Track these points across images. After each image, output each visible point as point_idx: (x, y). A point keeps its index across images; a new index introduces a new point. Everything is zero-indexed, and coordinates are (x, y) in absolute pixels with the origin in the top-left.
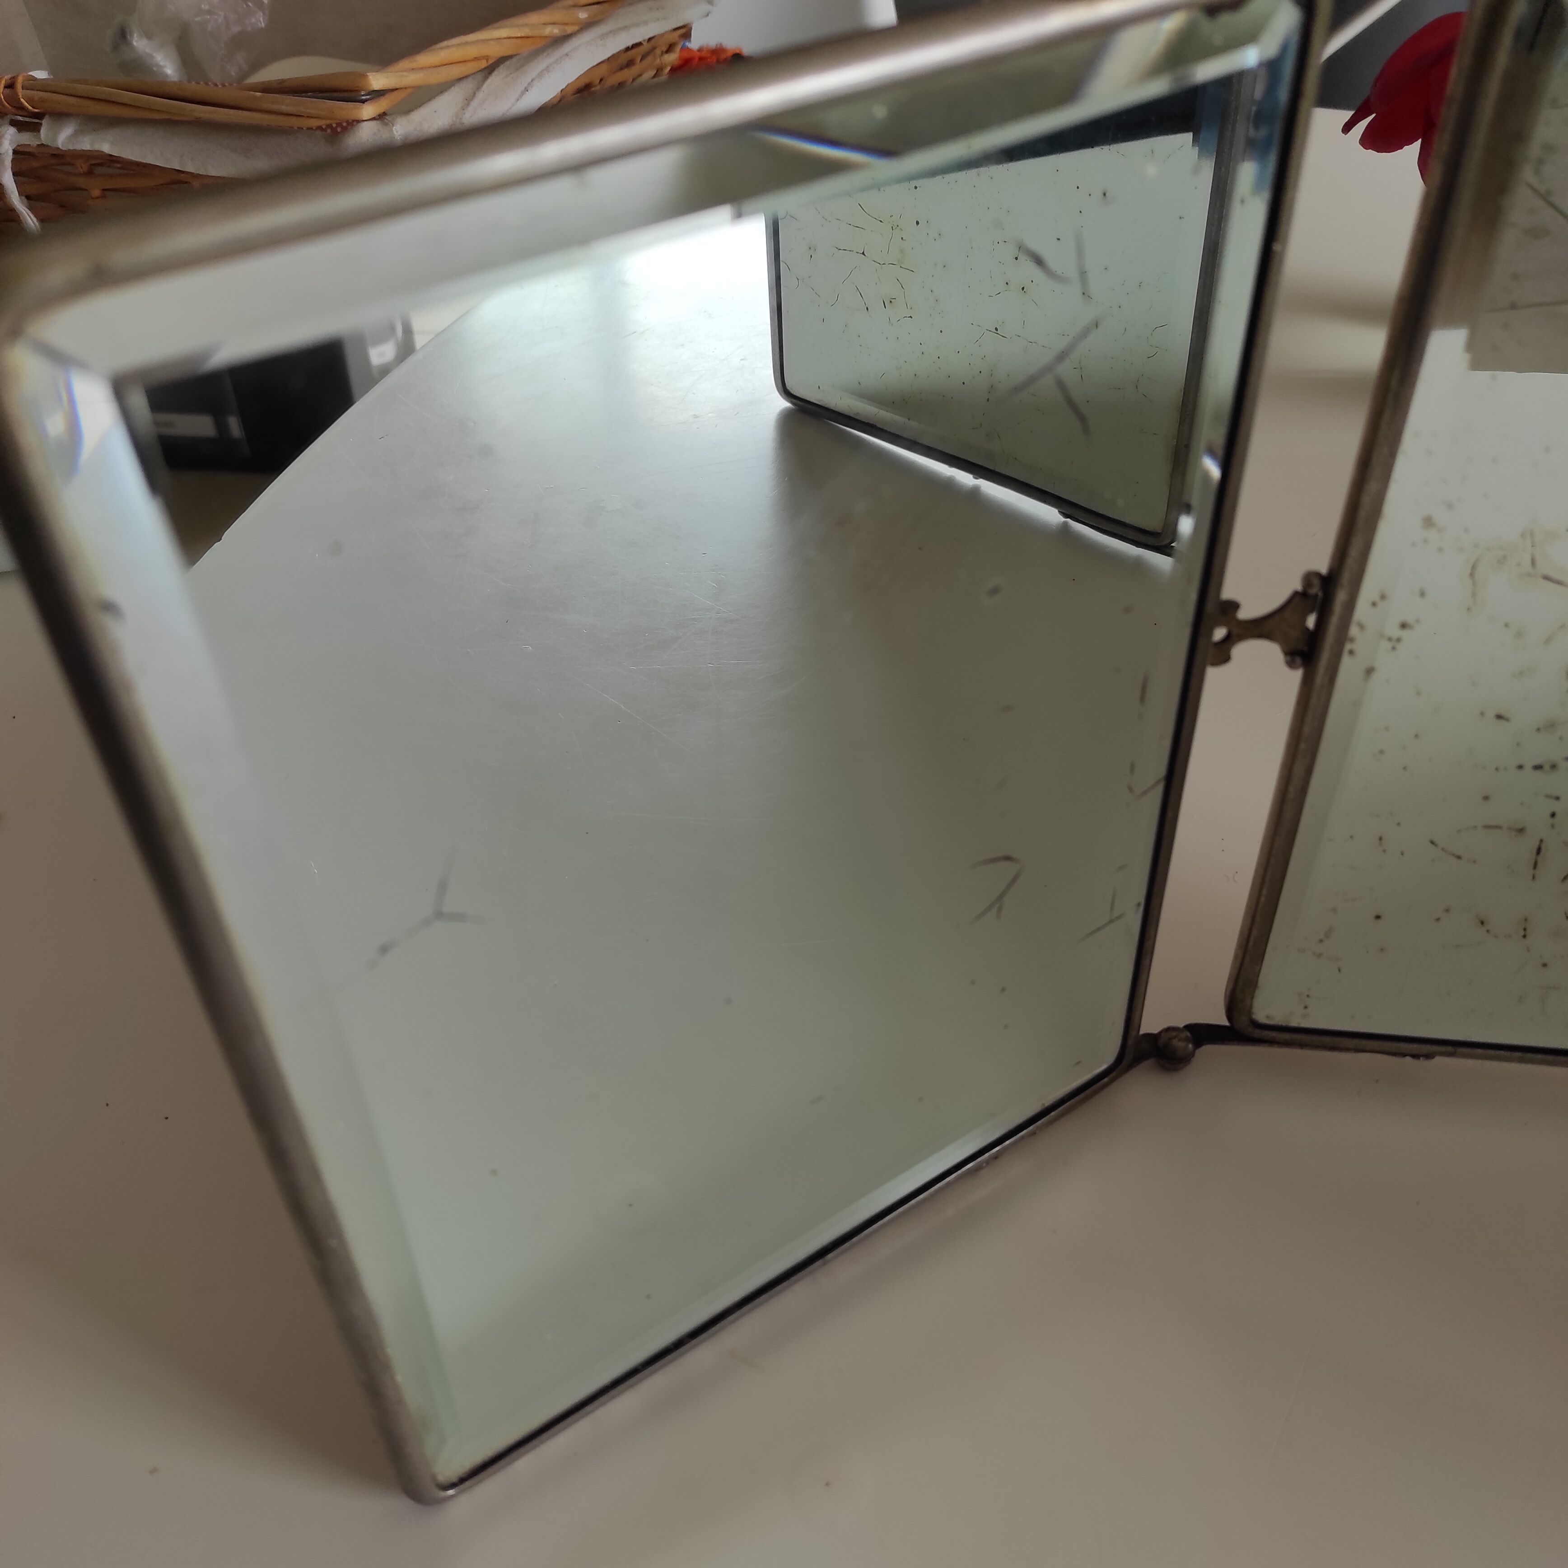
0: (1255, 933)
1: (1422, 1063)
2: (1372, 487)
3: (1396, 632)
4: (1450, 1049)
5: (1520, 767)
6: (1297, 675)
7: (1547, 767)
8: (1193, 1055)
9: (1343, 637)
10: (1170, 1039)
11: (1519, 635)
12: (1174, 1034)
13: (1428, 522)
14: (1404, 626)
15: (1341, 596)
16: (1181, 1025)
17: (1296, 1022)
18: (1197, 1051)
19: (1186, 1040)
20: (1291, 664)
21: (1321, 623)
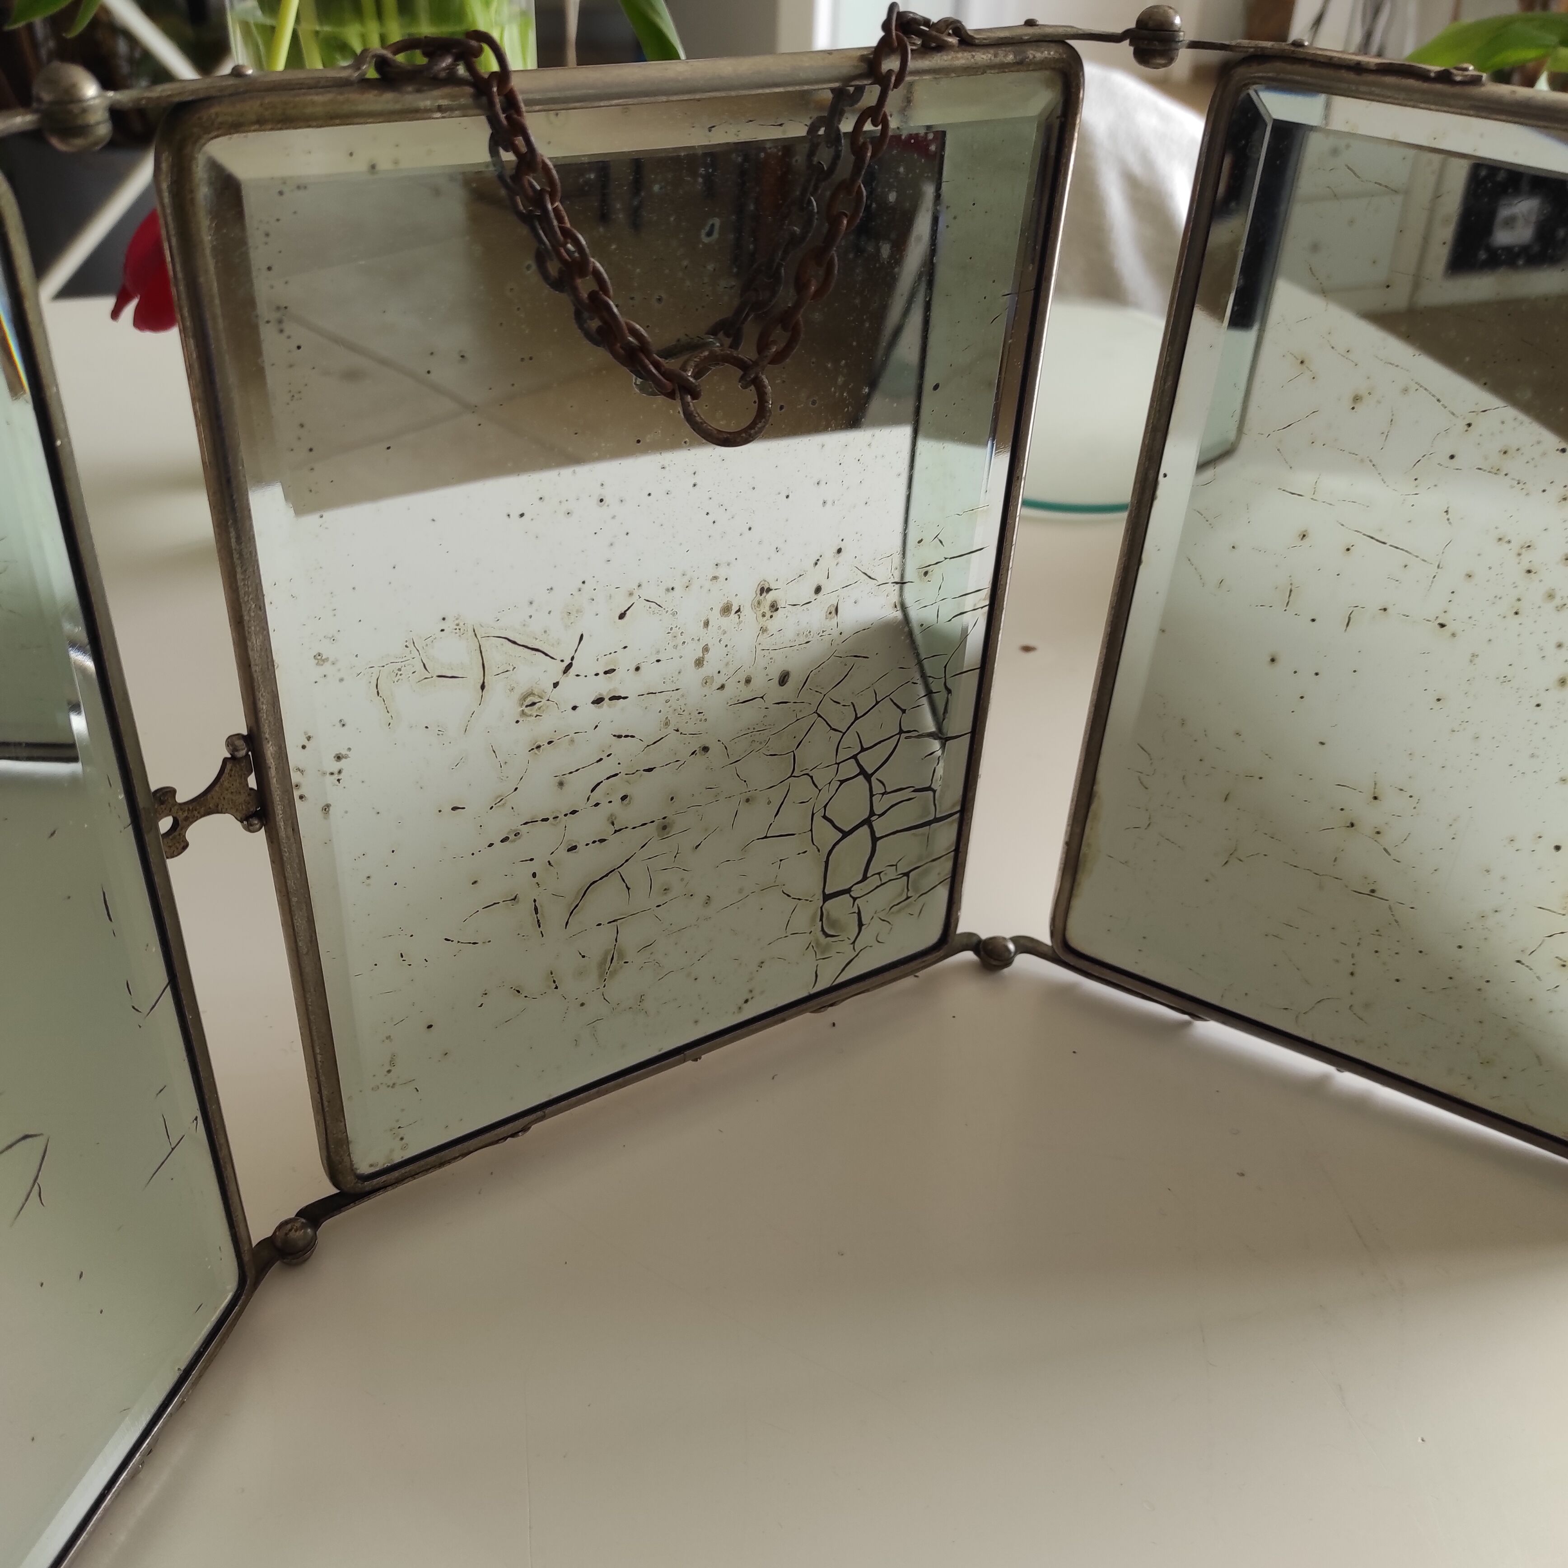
0: (325, 1093)
1: (522, 1138)
2: (255, 642)
3: (336, 766)
4: (539, 1114)
5: (491, 845)
6: (261, 835)
7: (512, 837)
8: (315, 1238)
9: (288, 788)
10: (286, 1234)
11: (440, 732)
12: (289, 1226)
13: (319, 659)
14: (339, 758)
15: (270, 750)
16: (292, 1215)
17: (399, 1157)
18: (317, 1232)
19: (303, 1226)
20: (249, 828)
21: (261, 780)
